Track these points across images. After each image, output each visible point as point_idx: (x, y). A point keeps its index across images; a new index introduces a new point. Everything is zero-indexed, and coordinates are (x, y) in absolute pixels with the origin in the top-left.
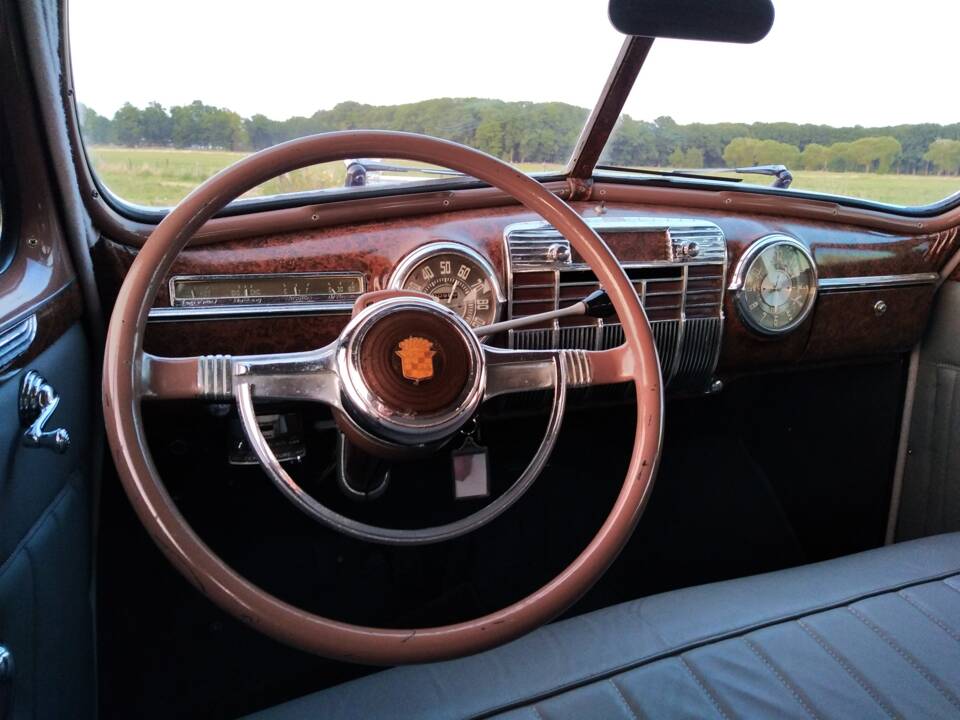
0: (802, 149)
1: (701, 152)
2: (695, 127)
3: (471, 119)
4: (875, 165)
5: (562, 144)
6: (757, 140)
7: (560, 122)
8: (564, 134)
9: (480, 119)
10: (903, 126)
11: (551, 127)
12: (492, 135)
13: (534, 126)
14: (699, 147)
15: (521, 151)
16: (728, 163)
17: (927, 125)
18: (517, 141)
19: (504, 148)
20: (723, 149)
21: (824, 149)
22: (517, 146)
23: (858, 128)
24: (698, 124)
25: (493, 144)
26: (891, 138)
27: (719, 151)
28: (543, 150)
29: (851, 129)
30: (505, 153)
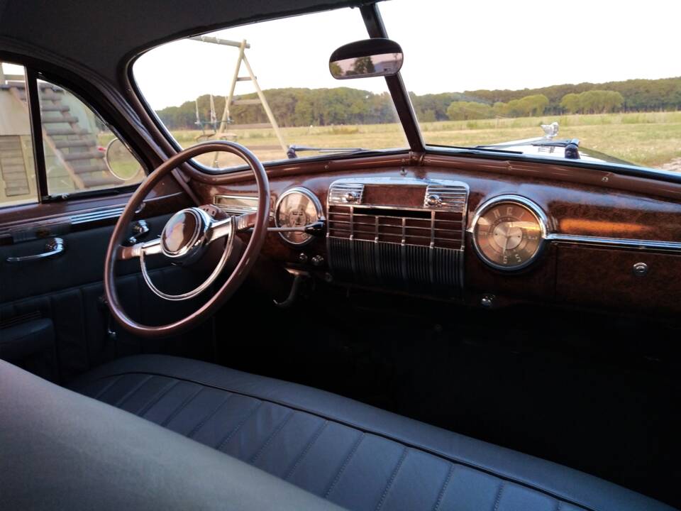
0: (492, 105)
1: (433, 112)
2: (428, 96)
3: (290, 100)
4: (534, 112)
5: (349, 113)
6: (466, 102)
7: (347, 99)
8: (349, 106)
9: (297, 101)
10: (552, 87)
11: (341, 103)
12: (305, 110)
13: (330, 103)
14: (432, 109)
15: (324, 118)
16: (450, 117)
17: (566, 85)
18: (321, 112)
19: (313, 117)
20: (446, 110)
21: (505, 105)
22: (321, 116)
23: (526, 90)
24: (430, 95)
25: (306, 116)
26: (542, 95)
27: (444, 111)
28: (338, 117)
29: (522, 91)
30: (314, 121)
